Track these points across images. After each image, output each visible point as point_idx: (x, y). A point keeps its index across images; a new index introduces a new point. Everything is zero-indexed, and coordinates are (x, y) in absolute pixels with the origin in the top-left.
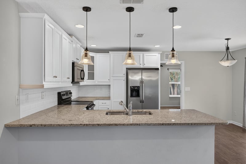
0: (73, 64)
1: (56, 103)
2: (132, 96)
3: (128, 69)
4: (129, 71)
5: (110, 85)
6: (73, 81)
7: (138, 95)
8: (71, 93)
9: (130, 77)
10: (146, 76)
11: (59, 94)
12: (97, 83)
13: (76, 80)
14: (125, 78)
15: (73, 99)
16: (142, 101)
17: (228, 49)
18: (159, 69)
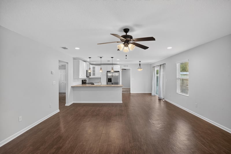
0: (87, 71)
1: (81, 83)
2: (109, 82)
3: (107, 72)
4: (108, 72)
5: (101, 78)
7: (111, 82)
8: (86, 80)
9: (108, 74)
10: (114, 74)
11: (82, 80)
12: (96, 77)
13: (88, 76)
14: (106, 75)
15: (87, 82)
16: (112, 84)
17: (140, 65)
18: (119, 71)
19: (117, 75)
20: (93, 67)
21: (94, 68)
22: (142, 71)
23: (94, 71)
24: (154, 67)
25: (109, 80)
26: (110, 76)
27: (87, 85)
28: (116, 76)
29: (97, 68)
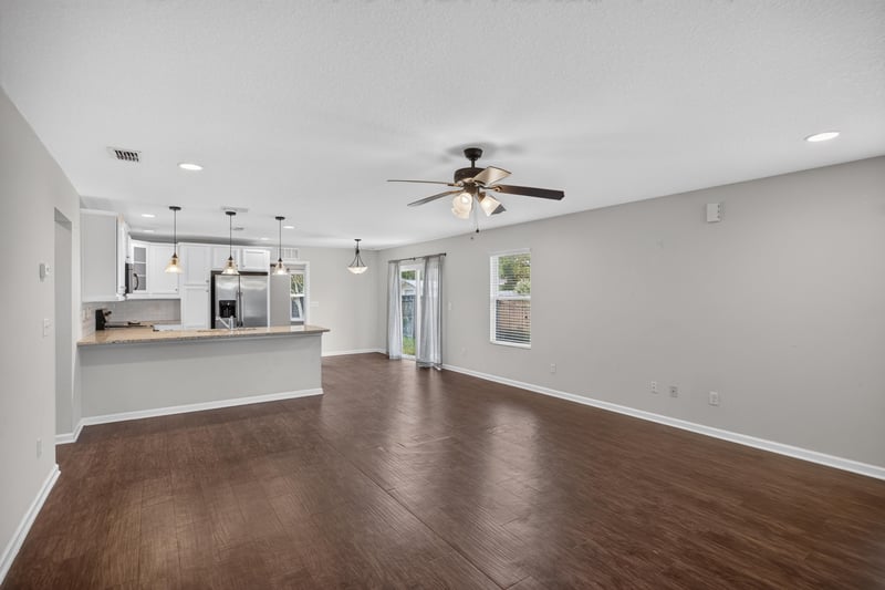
0: (127, 265)
2: (222, 316)
3: (214, 273)
4: (216, 276)
5: (179, 300)
10: (247, 284)
11: (98, 312)
12: (151, 297)
14: (209, 287)
16: (239, 324)
17: (358, 252)
18: (266, 273)
19: (260, 288)
20: (136, 249)
22: (364, 273)
24: (397, 262)
25: (225, 309)
26: (227, 291)
28: (254, 292)
29: (157, 255)
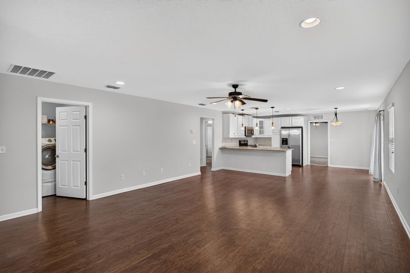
1: (238, 145)
2: (283, 144)
4: (282, 129)
5: (271, 138)
6: (245, 135)
7: (287, 144)
8: (247, 141)
9: (282, 133)
10: (292, 132)
11: (240, 141)
12: (265, 136)
14: (279, 133)
15: (249, 144)
16: (289, 148)
17: (336, 114)
18: (302, 127)
19: (297, 134)
20: (260, 121)
21: (261, 123)
23: (261, 127)
25: (284, 142)
26: (286, 135)
27: (249, 148)
28: (295, 135)
29: (267, 123)
